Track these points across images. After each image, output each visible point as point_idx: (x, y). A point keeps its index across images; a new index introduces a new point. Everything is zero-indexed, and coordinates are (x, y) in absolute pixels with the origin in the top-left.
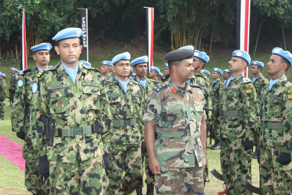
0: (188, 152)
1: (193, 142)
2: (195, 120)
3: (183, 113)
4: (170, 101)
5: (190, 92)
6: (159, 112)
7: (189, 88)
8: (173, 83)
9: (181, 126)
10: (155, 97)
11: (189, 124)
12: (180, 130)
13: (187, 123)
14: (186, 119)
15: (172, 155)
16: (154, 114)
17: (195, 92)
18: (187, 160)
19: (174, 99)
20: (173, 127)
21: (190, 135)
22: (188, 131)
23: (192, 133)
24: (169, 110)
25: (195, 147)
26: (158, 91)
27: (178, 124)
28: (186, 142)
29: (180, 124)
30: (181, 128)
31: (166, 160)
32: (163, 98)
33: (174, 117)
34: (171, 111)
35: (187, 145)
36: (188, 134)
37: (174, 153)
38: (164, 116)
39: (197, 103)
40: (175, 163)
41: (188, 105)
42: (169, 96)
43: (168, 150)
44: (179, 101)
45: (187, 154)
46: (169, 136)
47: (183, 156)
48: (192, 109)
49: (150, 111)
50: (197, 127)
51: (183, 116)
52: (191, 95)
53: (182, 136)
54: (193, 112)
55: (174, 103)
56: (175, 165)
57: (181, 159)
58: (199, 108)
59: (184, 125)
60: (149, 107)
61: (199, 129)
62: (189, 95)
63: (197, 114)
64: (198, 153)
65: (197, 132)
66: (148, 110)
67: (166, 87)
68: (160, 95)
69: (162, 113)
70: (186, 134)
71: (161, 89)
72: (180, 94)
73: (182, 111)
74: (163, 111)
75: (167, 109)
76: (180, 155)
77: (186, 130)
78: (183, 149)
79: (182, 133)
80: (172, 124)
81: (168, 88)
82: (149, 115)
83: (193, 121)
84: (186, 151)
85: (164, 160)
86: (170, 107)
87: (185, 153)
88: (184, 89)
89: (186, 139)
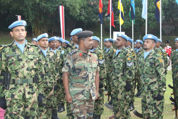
0: (87, 91)
1: (90, 85)
2: (92, 73)
3: (85, 68)
4: (78, 61)
5: (90, 56)
6: (71, 67)
7: (89, 53)
8: (80, 50)
9: (83, 76)
10: (69, 58)
11: (88, 75)
12: (83, 78)
13: (87, 74)
14: (87, 72)
15: (77, 92)
16: (68, 68)
17: (93, 56)
18: (85, 96)
19: (80, 60)
20: (79, 76)
21: (88, 81)
22: (87, 78)
23: (90, 80)
24: (77, 66)
25: (91, 88)
26: (71, 55)
27: (82, 75)
28: (86, 85)
29: (83, 75)
30: (83, 77)
31: (74, 95)
32: (74, 59)
33: (80, 70)
34: (78, 67)
35: (87, 87)
36: (87, 80)
37: (79, 91)
38: (74, 69)
39: (94, 62)
40: (79, 97)
41: (88, 63)
42: (77, 58)
43: (76, 89)
44: (83, 61)
45: (86, 92)
46: (76, 81)
47: (84, 93)
48: (90, 66)
49: (66, 67)
50: (93, 76)
51: (85, 70)
52: (90, 58)
53: (84, 82)
54: (91, 67)
55: (80, 62)
56: (79, 98)
57: (83, 94)
58: (94, 65)
59: (85, 75)
60: (66, 64)
61: (94, 78)
62: (89, 58)
63: (93, 69)
64: (93, 91)
65: (93, 79)
66: (65, 66)
67: (76, 52)
68: (72, 57)
69: (73, 68)
70: (86, 80)
71: (73, 54)
72: (84, 57)
73: (84, 67)
74: (74, 67)
75: (76, 65)
76: (82, 93)
77: (86, 78)
78: (84, 89)
79: (84, 80)
80: (78, 74)
81: (77, 53)
82: (66, 69)
83: (91, 73)
84: (86, 90)
85: (73, 95)
86: (77, 64)
87: (85, 91)
88: (87, 54)
89: (86, 83)
